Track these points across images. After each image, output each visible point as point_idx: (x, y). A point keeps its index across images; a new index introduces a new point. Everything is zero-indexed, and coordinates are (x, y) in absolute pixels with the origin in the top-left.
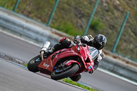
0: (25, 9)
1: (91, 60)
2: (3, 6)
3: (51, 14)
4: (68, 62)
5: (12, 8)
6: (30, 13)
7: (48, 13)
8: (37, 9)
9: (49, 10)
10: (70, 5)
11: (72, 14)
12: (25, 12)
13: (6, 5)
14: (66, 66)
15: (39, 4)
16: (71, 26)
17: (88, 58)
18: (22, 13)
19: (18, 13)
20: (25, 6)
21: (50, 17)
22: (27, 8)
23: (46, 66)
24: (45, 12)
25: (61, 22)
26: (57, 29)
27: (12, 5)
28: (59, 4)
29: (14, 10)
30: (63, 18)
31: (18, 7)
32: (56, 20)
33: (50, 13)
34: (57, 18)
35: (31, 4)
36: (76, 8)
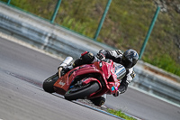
0: (109, 37)
1: (115, 80)
2: (81, 33)
3: (144, 44)
4: (86, 80)
5: (92, 36)
6: (115, 42)
7: (139, 43)
8: (125, 38)
9: (140, 39)
10: (168, 32)
11: (171, 44)
12: (109, 41)
13: (84, 32)
14: (83, 84)
15: (128, 30)
16: (171, 60)
17: (111, 76)
18: (106, 41)
19: (100, 42)
20: (109, 33)
21: (142, 48)
22: (112, 35)
23: (62, 84)
24: (135, 40)
25: (156, 54)
26: (152, 64)
27: (92, 31)
28: (153, 30)
29: (94, 38)
30: (159, 49)
31: (100, 35)
32: (150, 52)
33: (142, 42)
34: (151, 49)
35: (118, 31)
36: (176, 36)
